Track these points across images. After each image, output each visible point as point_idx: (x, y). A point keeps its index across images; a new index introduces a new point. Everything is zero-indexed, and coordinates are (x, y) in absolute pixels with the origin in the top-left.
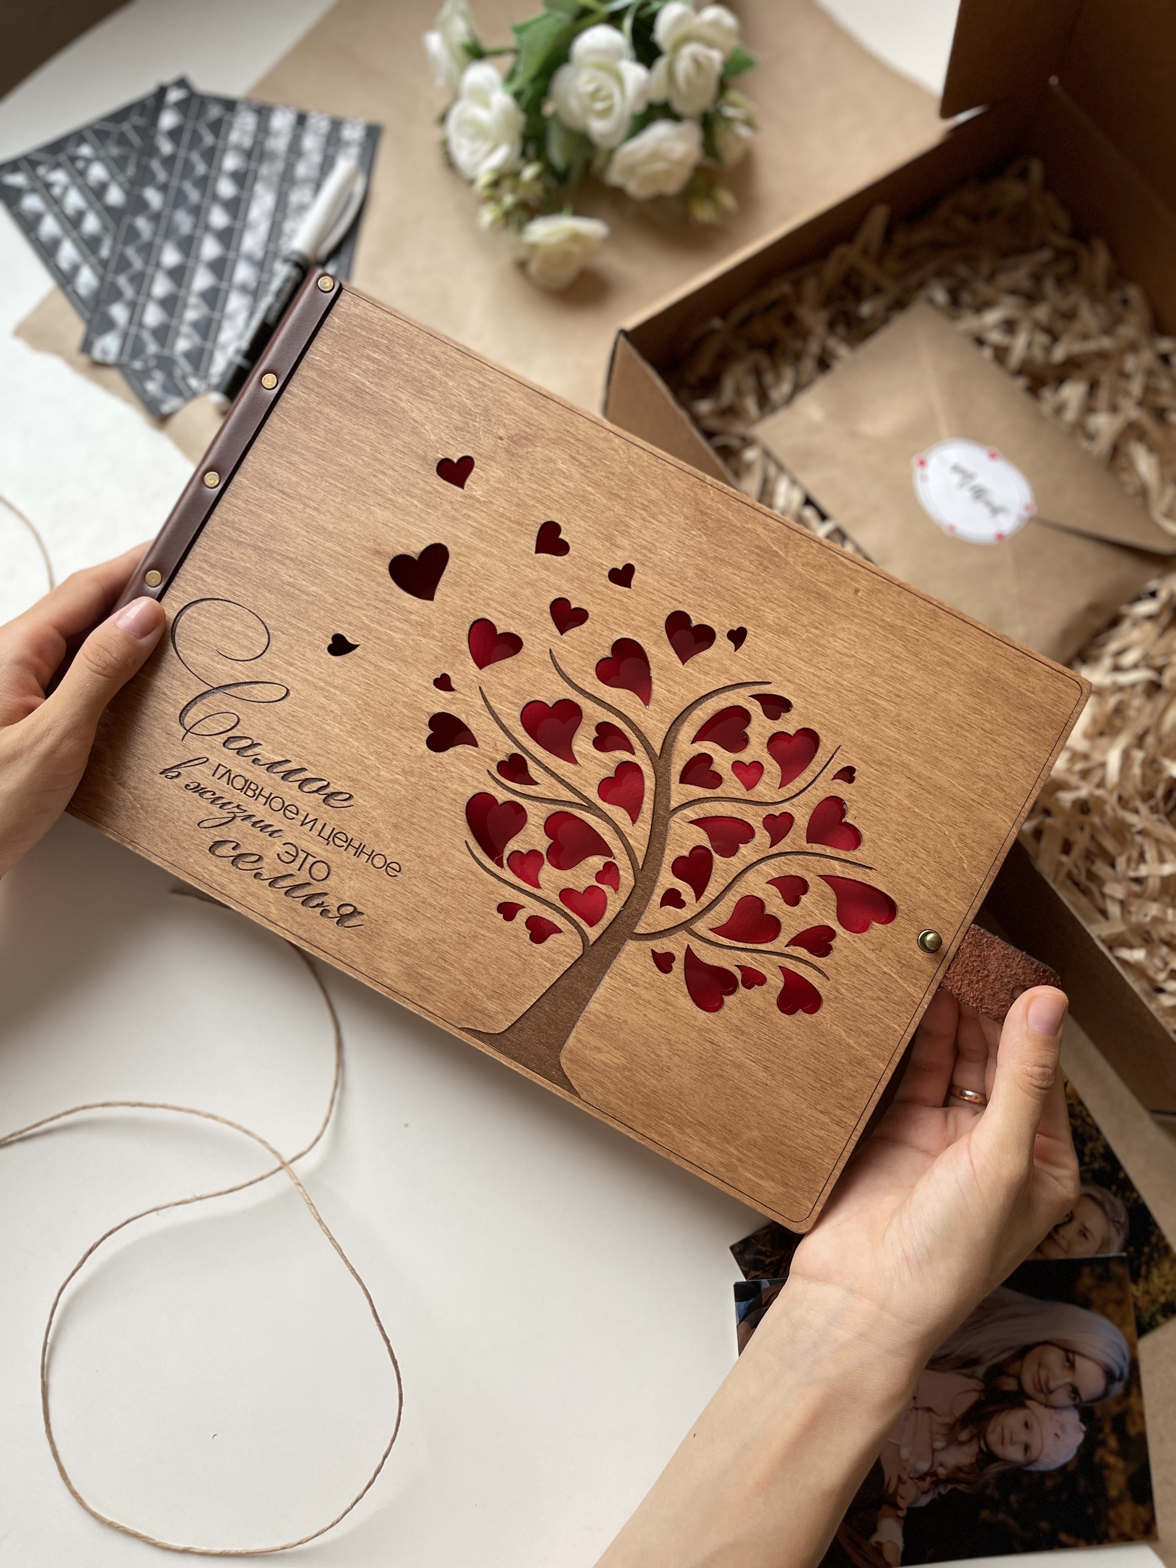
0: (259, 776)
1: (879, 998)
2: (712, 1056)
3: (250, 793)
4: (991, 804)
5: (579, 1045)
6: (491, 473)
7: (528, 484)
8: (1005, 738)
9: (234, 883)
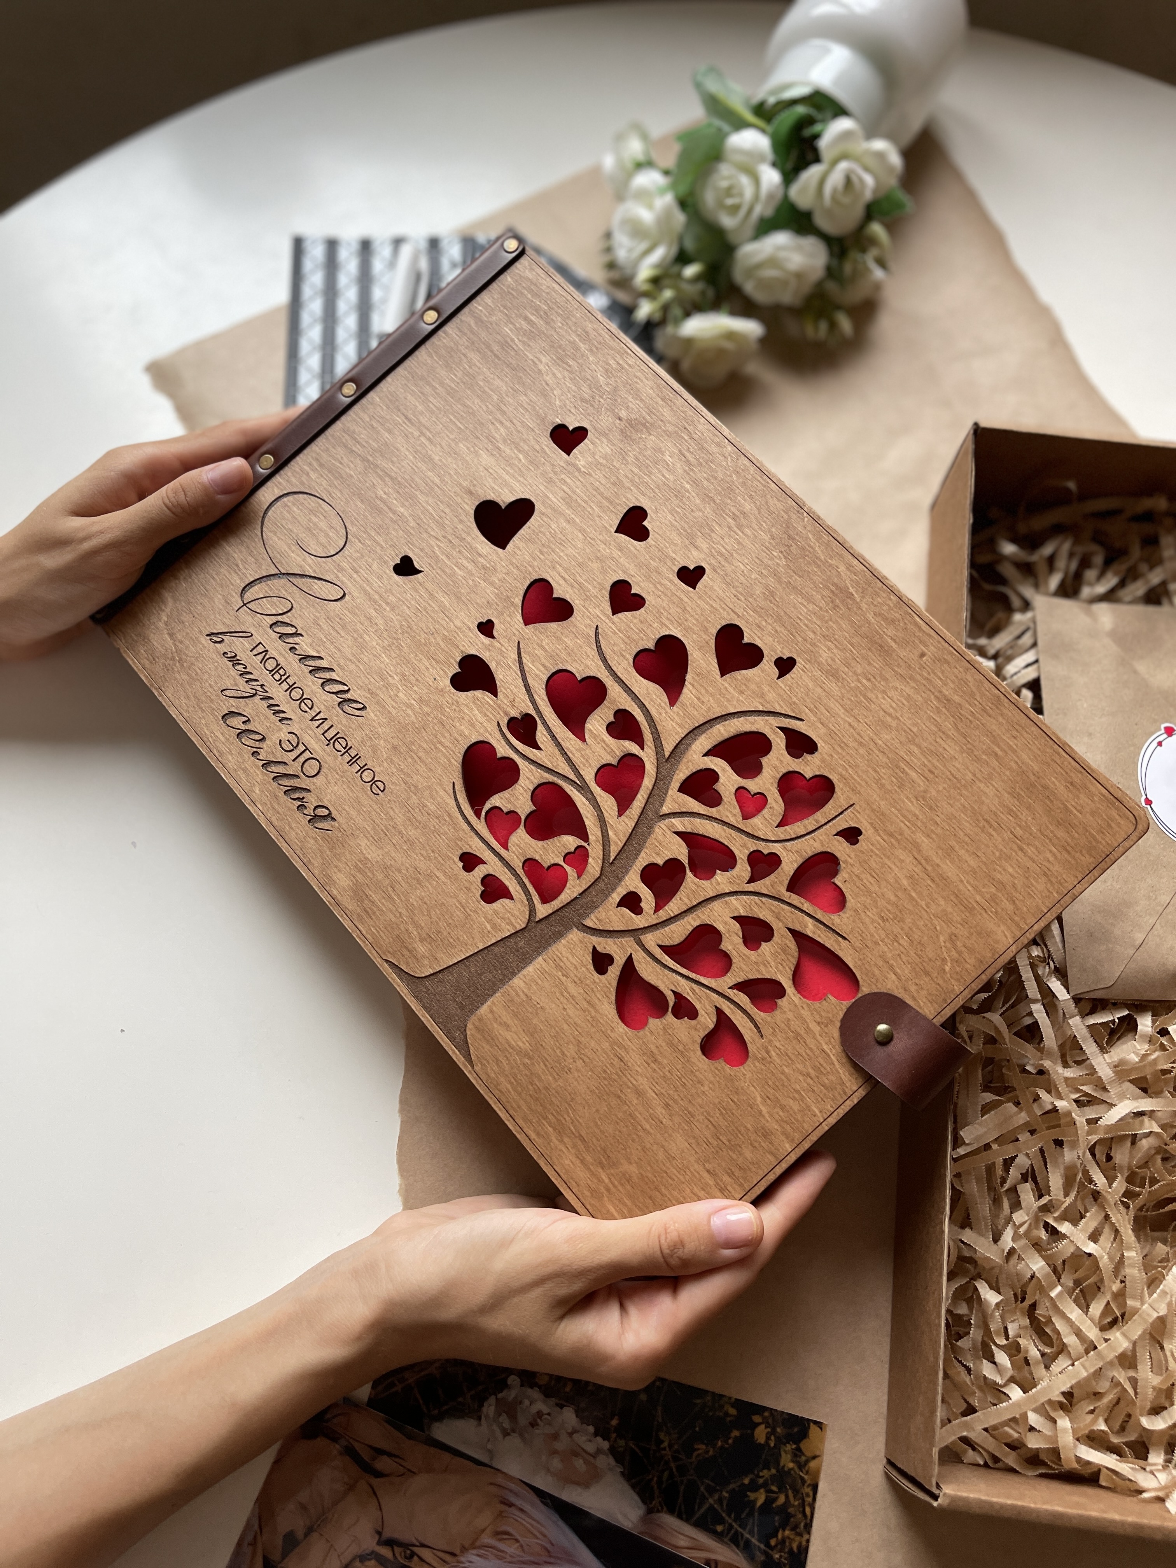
0: (291, 664)
1: (809, 1075)
2: (617, 1074)
4: (996, 913)
5: (490, 1016)
6: (600, 448)
7: (630, 467)
8: (1033, 850)
9: (232, 755)
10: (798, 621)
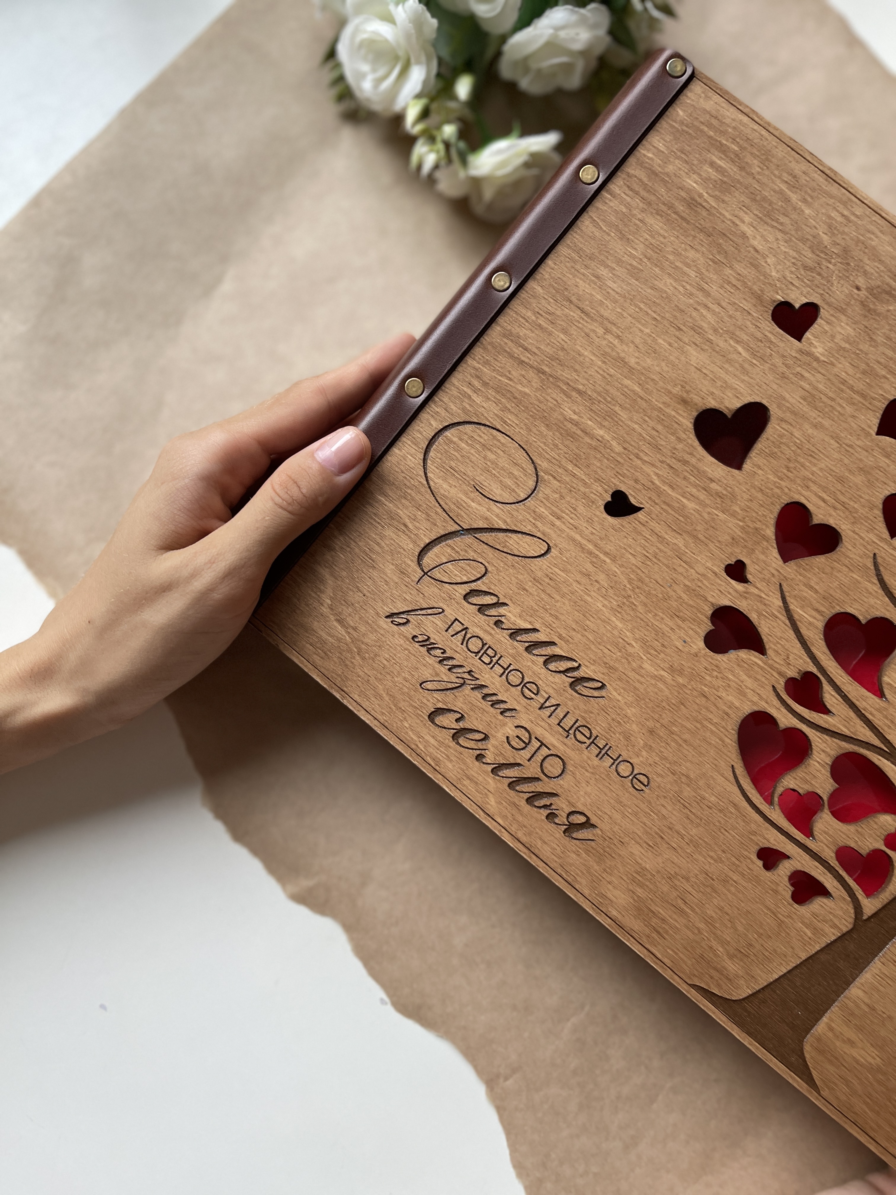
0: (500, 641)
3: (486, 659)
5: (830, 1034)
6: (839, 329)
7: (881, 349)
9: (451, 761)
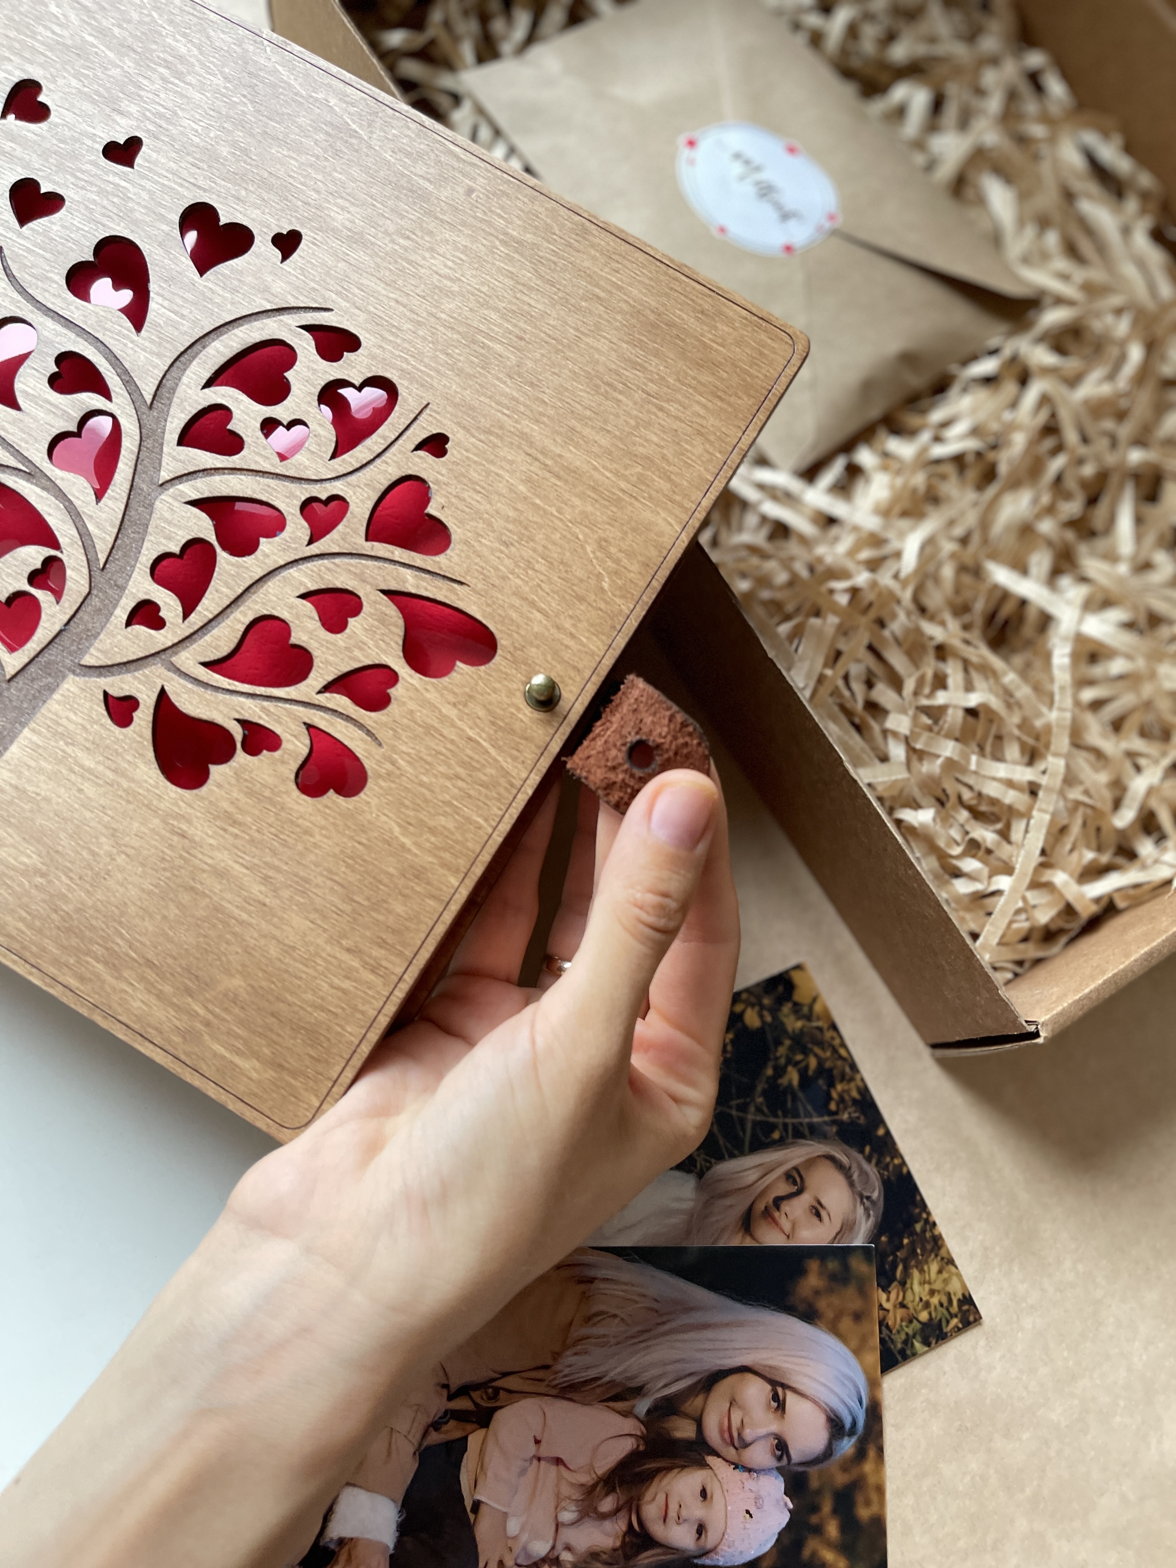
1: (458, 777)
2: (181, 857)
4: (651, 498)
8: (676, 406)
10: (291, 181)
